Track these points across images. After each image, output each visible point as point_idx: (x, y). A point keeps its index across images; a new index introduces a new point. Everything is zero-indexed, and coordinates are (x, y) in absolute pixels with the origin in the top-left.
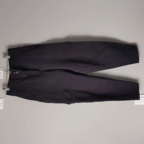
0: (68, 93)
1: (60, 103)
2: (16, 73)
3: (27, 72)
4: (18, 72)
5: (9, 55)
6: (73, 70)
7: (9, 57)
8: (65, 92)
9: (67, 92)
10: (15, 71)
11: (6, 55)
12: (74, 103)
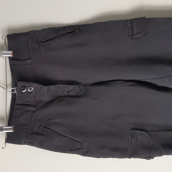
0: (144, 133)
1: (130, 157)
2: (27, 90)
3: (52, 87)
4: (32, 89)
5: (9, 50)
6: (153, 81)
7: (10, 54)
8: (137, 131)
9: (141, 132)
10: (24, 87)
11: (3, 50)
12: (161, 155)
